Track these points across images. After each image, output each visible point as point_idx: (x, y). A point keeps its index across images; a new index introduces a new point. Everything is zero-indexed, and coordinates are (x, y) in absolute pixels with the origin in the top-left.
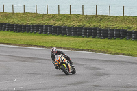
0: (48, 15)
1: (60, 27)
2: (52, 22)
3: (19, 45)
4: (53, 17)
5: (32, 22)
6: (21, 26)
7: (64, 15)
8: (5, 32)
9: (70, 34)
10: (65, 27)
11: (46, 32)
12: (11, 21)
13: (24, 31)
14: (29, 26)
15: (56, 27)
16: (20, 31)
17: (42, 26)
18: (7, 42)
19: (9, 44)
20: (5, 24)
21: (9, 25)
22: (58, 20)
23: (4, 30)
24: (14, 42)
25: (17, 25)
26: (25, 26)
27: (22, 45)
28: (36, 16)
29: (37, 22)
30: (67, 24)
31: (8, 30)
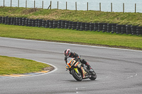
0: (112, 13)
1: (124, 26)
2: (116, 21)
3: (82, 43)
4: (117, 15)
5: (96, 20)
6: (84, 24)
7: (129, 13)
8: (68, 30)
9: (135, 34)
10: (129, 26)
11: (110, 31)
12: (73, 19)
13: (88, 30)
14: (92, 24)
15: (120, 26)
16: (83, 29)
17: (106, 24)
18: (69, 40)
19: (72, 43)
20: (68, 22)
21: (71, 23)
22: (122, 19)
23: (67, 27)
24: (77, 41)
25: (80, 23)
26: (88, 24)
27: (85, 44)
28: (99, 14)
29: (100, 20)
30: (132, 23)
31: (70, 28)
